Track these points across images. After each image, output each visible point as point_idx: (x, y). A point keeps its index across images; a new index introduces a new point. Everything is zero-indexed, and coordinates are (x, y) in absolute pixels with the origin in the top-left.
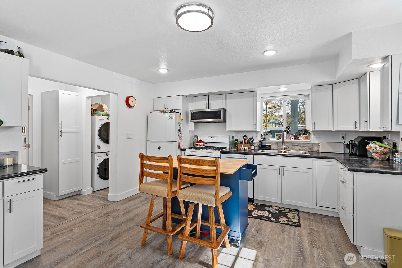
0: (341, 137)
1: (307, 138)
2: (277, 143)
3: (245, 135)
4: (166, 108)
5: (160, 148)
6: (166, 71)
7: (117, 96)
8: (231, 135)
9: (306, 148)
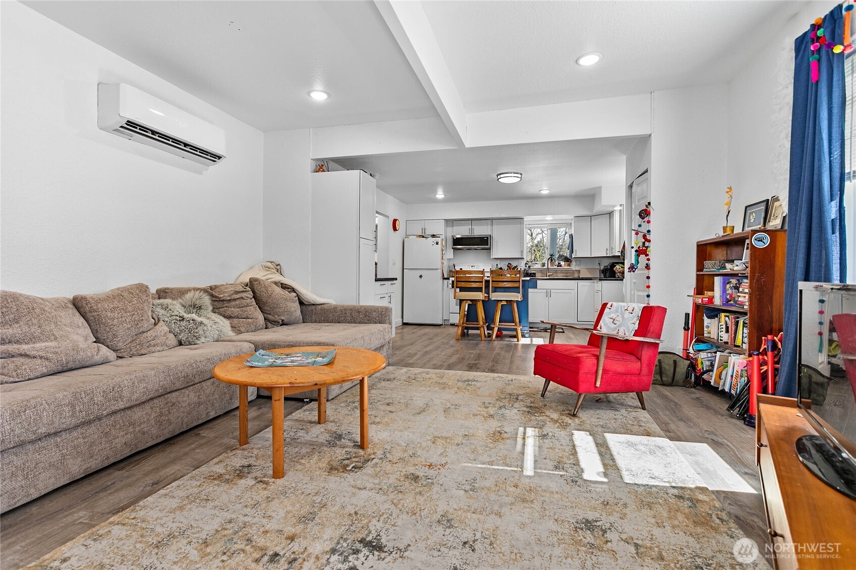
0: (597, 264)
1: (569, 265)
2: (541, 271)
3: (509, 263)
4: (423, 232)
5: (421, 276)
6: (443, 196)
7: (387, 219)
8: (495, 263)
9: (568, 274)
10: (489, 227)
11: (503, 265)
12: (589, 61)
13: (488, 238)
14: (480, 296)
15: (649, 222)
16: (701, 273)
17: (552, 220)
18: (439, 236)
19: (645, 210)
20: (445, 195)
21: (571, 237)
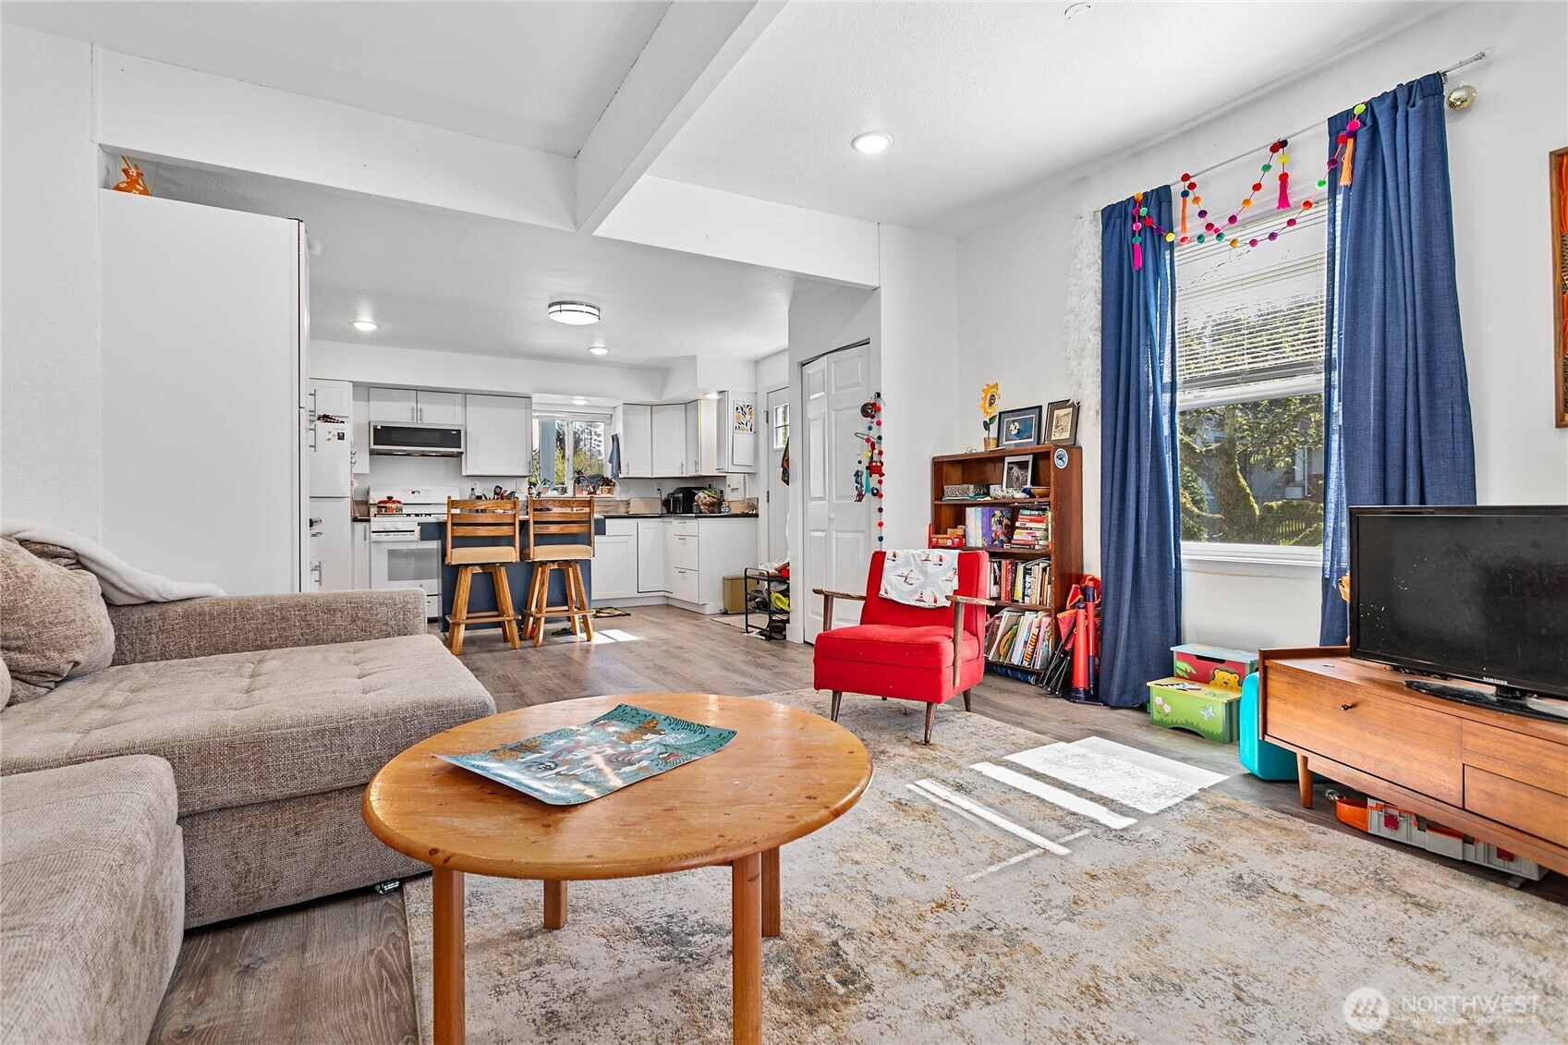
0: (656, 490)
1: (609, 492)
3: (497, 486)
6: (371, 327)
8: (468, 485)
9: (609, 509)
10: (459, 409)
11: (485, 489)
12: (873, 146)
13: (459, 431)
14: (510, 554)
15: (879, 423)
16: (939, 503)
17: (585, 406)
18: (340, 420)
19: (874, 405)
20: (379, 326)
21: (615, 439)
